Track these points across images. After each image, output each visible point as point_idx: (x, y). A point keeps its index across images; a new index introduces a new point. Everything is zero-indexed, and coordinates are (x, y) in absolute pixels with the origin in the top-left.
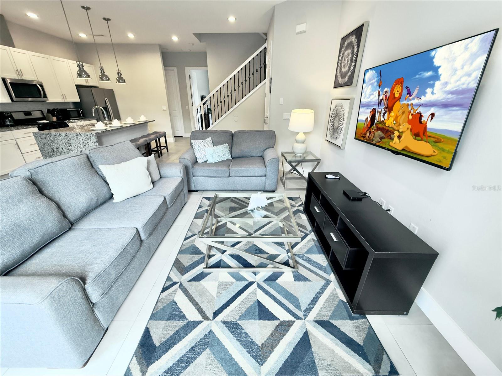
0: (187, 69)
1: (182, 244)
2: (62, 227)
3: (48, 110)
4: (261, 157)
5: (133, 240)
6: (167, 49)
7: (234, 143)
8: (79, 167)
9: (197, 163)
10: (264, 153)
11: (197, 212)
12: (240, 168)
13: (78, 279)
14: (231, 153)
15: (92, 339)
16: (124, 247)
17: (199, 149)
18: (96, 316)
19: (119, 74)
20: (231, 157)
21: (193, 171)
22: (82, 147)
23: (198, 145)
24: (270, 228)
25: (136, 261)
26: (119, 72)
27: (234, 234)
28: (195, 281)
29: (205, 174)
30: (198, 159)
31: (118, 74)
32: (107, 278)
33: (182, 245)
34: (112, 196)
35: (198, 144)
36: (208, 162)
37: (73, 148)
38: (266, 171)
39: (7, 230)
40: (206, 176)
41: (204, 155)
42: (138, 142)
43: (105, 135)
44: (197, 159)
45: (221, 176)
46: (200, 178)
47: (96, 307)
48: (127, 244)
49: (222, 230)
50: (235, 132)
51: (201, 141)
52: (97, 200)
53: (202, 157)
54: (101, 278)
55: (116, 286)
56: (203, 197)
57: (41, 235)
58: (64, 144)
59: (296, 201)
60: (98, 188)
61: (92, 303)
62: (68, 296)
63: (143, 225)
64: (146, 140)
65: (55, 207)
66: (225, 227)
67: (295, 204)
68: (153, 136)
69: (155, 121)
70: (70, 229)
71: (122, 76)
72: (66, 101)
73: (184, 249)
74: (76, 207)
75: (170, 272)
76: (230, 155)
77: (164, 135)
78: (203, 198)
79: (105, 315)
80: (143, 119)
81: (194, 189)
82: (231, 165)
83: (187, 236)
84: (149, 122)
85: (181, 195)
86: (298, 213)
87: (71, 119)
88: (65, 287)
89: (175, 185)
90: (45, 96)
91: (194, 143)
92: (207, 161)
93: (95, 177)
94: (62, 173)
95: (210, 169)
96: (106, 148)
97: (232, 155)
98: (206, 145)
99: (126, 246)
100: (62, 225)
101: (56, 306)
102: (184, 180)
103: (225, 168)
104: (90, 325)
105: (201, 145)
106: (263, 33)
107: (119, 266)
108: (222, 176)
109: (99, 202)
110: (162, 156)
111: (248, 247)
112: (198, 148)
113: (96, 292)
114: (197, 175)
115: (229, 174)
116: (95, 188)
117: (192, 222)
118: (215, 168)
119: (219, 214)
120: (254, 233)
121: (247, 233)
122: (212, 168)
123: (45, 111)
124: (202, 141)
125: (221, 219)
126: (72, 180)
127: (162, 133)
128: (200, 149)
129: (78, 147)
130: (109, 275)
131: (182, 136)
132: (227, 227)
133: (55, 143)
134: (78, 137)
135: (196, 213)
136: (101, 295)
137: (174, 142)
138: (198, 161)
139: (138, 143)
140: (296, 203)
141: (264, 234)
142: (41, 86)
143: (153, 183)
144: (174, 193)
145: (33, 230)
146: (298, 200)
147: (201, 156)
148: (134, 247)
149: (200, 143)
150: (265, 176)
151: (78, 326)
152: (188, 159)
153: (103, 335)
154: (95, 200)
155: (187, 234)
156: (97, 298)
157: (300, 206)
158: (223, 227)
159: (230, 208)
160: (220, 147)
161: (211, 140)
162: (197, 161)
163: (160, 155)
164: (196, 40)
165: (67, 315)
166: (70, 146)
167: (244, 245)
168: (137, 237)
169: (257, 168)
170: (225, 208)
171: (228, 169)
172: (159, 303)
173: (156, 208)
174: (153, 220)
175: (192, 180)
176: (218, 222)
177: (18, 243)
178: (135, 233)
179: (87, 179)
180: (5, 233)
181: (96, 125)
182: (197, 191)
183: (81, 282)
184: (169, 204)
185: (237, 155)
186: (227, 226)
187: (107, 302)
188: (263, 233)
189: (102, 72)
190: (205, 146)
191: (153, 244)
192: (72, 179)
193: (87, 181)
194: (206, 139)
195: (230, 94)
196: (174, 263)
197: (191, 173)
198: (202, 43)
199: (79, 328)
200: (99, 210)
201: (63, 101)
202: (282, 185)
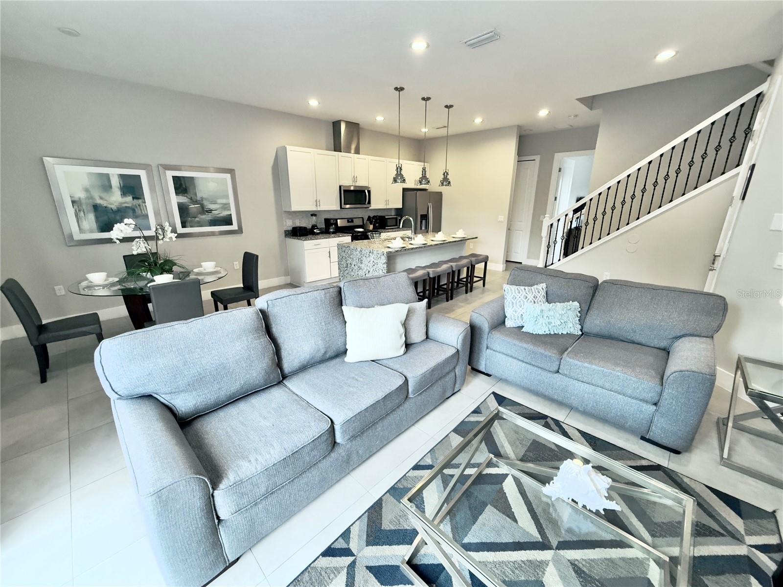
0: (558, 156)
1: (405, 475)
2: (268, 379)
3: (369, 217)
4: (664, 349)
5: (316, 442)
6: (531, 130)
7: (595, 304)
8: (321, 304)
9: (503, 327)
10: (673, 342)
11: (466, 420)
12: (586, 365)
13: (206, 480)
14: (582, 321)
15: (201, 571)
16: (297, 450)
17: (514, 302)
18: (220, 539)
19: (446, 174)
20: (581, 330)
21: (488, 340)
22: (371, 267)
23: (514, 294)
24: (611, 560)
25: (314, 473)
26: (446, 172)
27: (508, 516)
28: (376, 578)
29: (509, 352)
30: (508, 319)
31: (444, 174)
32: (251, 491)
33: (403, 477)
34: (345, 352)
35: (513, 292)
36: (524, 330)
37: (363, 266)
38: (661, 395)
39: (212, 369)
40: (510, 355)
41: (520, 315)
42: (440, 267)
43: (400, 255)
44: (506, 318)
45: (539, 365)
46: (497, 354)
47: (224, 525)
48: (303, 446)
49: (488, 488)
50: (605, 282)
51: (522, 288)
52: (325, 353)
53: (516, 317)
54: (241, 487)
55: (267, 503)
56: (494, 393)
57: (242, 384)
58: (357, 261)
59: (752, 525)
60: (333, 336)
61: (218, 517)
62: (181, 502)
63: (344, 421)
64: (452, 266)
65: (272, 352)
66: (498, 487)
67: (743, 532)
68: (465, 261)
69: (476, 238)
70: (280, 383)
71: (448, 177)
72: (388, 207)
73: (402, 487)
74: (296, 356)
75: (356, 521)
76: (580, 327)
77: (485, 260)
78: (492, 395)
79: (233, 543)
80: (460, 234)
81: (483, 370)
82: (569, 349)
83: (422, 463)
84: (468, 239)
85: (447, 379)
86: (745, 573)
87: (386, 228)
88: (182, 488)
89: (436, 361)
90: (369, 203)
91: (507, 289)
92: (523, 327)
93: (337, 320)
94: (299, 309)
95: (520, 345)
96: (368, 281)
97: (582, 327)
98: (531, 297)
99: (300, 448)
100: (269, 377)
101: (160, 510)
102: (461, 353)
103: (552, 353)
104: (203, 550)
105: (519, 295)
106: (765, 62)
107: (276, 477)
108: (541, 366)
109: (328, 356)
110: (471, 291)
111: (523, 578)
112: (513, 300)
113: (228, 506)
114: (494, 348)
115: (559, 369)
116: (329, 335)
117: (447, 436)
118: (530, 347)
119: (503, 446)
120: (558, 548)
121: (539, 536)
122: (525, 345)
123: (366, 218)
124: (525, 289)
125: (497, 461)
126: (306, 320)
127: (481, 257)
128: (516, 302)
129: (367, 266)
130: (256, 487)
131: (521, 263)
132: (502, 488)
133: (351, 258)
134: (371, 254)
135: (463, 422)
136: (233, 513)
137: (503, 271)
138: (506, 323)
139: (438, 269)
140: (750, 532)
141: (585, 569)
142: (369, 192)
143: (408, 346)
144: (427, 376)
145: (236, 376)
146: (764, 522)
147: (514, 316)
148: (315, 452)
149: (519, 293)
150: (655, 404)
151: (183, 547)
152: (486, 317)
153: (221, 570)
154: (323, 351)
155: (423, 458)
156: (226, 514)
157: (764, 549)
158: (492, 484)
159: (531, 444)
160: (559, 307)
161: (545, 290)
162: (504, 322)
163: (469, 290)
164: (583, 108)
165: (170, 527)
166: (362, 263)
167: (514, 563)
168: (325, 438)
169: (633, 379)
170: (522, 437)
171: (558, 357)
172: (307, 574)
173: (380, 395)
174: (365, 416)
175: (484, 353)
176: (490, 464)
177: (216, 387)
178: (324, 431)
179: (324, 321)
180: (209, 372)
181: (394, 241)
182: (488, 375)
183: (209, 485)
184: (412, 392)
185: (596, 330)
186: (504, 484)
187: (243, 525)
188: (581, 565)
189: (422, 175)
190: (527, 297)
191: (358, 452)
192: (307, 318)
193: (323, 324)
194: (535, 286)
195: (628, 200)
196: (369, 509)
197: (486, 341)
198: (594, 111)
199: (185, 550)
200: (323, 366)
201: (385, 208)
202: (715, 442)
